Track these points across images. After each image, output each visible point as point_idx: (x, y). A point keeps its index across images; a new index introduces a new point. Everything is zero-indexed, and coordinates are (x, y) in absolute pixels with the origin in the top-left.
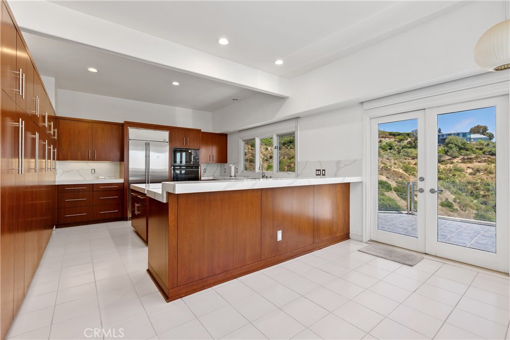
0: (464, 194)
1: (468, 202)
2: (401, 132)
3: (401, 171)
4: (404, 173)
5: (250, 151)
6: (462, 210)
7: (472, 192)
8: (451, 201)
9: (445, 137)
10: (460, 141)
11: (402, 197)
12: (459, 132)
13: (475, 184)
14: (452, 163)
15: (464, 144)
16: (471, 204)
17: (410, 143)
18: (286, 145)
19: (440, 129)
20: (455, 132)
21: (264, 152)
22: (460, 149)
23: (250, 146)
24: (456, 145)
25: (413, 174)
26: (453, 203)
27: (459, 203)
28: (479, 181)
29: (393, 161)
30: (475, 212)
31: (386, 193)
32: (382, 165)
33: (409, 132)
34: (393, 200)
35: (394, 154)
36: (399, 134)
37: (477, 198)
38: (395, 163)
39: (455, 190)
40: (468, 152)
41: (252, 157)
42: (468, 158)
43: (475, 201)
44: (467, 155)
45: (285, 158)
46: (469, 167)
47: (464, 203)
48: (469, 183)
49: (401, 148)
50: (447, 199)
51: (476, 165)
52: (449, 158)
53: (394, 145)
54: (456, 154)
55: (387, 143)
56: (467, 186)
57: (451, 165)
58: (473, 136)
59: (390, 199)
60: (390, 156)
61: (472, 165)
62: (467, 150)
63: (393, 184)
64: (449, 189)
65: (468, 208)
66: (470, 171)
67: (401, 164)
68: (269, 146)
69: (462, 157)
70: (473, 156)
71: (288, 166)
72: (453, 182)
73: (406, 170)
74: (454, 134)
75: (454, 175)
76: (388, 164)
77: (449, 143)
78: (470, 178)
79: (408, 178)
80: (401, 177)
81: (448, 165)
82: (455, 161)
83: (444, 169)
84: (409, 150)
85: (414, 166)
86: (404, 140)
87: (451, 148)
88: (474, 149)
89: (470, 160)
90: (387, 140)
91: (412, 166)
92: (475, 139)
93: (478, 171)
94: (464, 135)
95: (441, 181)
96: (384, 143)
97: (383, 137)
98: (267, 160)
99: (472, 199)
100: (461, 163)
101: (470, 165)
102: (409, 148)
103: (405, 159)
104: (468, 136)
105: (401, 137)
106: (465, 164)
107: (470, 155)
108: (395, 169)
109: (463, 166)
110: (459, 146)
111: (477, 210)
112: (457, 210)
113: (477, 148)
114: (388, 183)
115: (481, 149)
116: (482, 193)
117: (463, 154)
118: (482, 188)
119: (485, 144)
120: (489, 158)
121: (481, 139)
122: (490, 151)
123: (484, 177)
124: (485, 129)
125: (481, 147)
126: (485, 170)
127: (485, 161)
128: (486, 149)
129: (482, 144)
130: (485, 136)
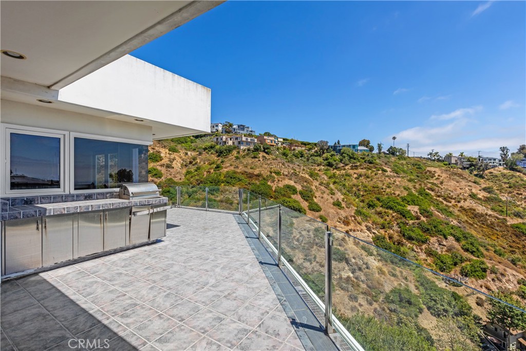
0: (350, 194)
1: (352, 201)
2: (310, 142)
3: (307, 176)
4: (310, 178)
5: (168, 155)
6: (347, 207)
7: (355, 193)
8: (341, 201)
9: (341, 148)
10: (351, 151)
11: (304, 199)
12: (351, 144)
13: (358, 186)
14: (345, 169)
15: (353, 154)
16: (354, 203)
17: (316, 152)
18: (207, 151)
19: (339, 141)
20: (348, 144)
21: (184, 157)
22: (351, 158)
23: (167, 151)
24: (348, 154)
25: (316, 179)
26: (342, 202)
27: (346, 202)
28: (361, 183)
29: (302, 168)
30: (356, 208)
31: (292, 196)
32: (292, 171)
33: (316, 142)
34: (297, 202)
35: (304, 162)
36: (309, 144)
37: (358, 197)
38: (304, 170)
39: (344, 191)
40: (355, 161)
41: (169, 163)
42: (355, 166)
43: (357, 200)
44: (354, 163)
45: (205, 163)
46: (355, 173)
47: (349, 202)
48: (354, 185)
49: (309, 156)
50: (338, 199)
51: (360, 171)
52: (343, 165)
53: (305, 153)
54: (348, 162)
55: (299, 151)
56: (352, 188)
57: (344, 171)
58: (360, 148)
59: (295, 201)
60: (301, 163)
62: (355, 159)
63: (299, 188)
64: (340, 191)
65: (352, 206)
66: (355, 176)
67: (308, 170)
68: (190, 151)
69: (351, 164)
70: (358, 164)
71: (208, 172)
72: (344, 185)
73: (311, 176)
74: (347, 146)
75: (345, 179)
76: (297, 170)
77: (343, 153)
78: (355, 181)
79: (312, 182)
80: (306, 182)
81: (342, 171)
82: (347, 167)
83: (339, 175)
84: (316, 158)
85: (318, 172)
86: (312, 149)
87: (344, 157)
88: (359, 158)
89: (356, 167)
90: (299, 149)
91: (316, 172)
92: (361, 150)
93: (360, 176)
94: (354, 146)
95: (336, 184)
96: (297, 151)
97: (296, 146)
98: (186, 166)
99: (355, 198)
100: (351, 169)
101: (356, 171)
102: (316, 156)
103: (313, 166)
104: (356, 148)
105: (310, 147)
106: (353, 171)
107: (356, 163)
108: (302, 175)
109: (351, 172)
110: (349, 156)
111: (357, 207)
112: (343, 207)
113: (361, 158)
114: (294, 187)
115: (363, 159)
116: (362, 193)
117: (352, 162)
118: (362, 189)
119: (367, 154)
120: (368, 165)
121: (364, 150)
122: (369, 161)
123: (364, 181)
124: (369, 143)
125: (364, 157)
126: (365, 175)
127: (365, 168)
128: (367, 159)
129: (364, 155)
130: (367, 149)
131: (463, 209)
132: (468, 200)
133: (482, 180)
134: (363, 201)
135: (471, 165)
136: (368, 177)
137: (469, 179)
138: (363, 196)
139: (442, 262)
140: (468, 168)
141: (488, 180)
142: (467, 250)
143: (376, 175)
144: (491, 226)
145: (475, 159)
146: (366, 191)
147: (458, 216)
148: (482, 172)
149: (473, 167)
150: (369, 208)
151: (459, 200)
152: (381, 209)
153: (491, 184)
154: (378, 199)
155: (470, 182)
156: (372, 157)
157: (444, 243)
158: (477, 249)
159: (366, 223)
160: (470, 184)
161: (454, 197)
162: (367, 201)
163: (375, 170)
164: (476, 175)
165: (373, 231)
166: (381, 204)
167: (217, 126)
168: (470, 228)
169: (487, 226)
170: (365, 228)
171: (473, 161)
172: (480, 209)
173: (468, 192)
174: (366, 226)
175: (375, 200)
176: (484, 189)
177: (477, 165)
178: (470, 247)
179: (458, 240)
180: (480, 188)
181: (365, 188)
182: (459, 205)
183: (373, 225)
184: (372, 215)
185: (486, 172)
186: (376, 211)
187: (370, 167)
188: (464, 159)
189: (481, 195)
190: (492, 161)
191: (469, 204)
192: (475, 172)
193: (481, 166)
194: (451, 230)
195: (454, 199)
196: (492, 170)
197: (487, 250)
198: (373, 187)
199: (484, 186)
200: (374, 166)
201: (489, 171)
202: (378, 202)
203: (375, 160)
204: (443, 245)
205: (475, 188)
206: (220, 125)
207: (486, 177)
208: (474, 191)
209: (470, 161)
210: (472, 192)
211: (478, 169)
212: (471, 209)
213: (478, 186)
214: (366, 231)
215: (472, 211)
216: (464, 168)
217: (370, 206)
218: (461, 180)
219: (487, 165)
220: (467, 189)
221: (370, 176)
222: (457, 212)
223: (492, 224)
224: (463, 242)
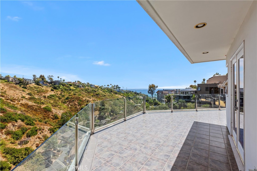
131: (22, 105)
132: (24, 100)
133: (26, 90)
135: (20, 82)
137: (20, 89)
139: (17, 135)
140: (18, 84)
141: (29, 89)
142: (28, 124)
144: (36, 110)
145: (22, 79)
147: (20, 109)
148: (25, 86)
149: (21, 83)
151: (19, 100)
153: (30, 91)
155: (21, 91)
157: (16, 124)
158: (32, 122)
160: (21, 92)
161: (16, 99)
164: (23, 87)
168: (27, 113)
169: (34, 110)
171: (21, 80)
172: (30, 103)
173: (21, 96)
176: (28, 94)
177: (23, 82)
178: (29, 122)
179: (23, 121)
180: (26, 94)
182: (20, 103)
185: (28, 86)
188: (16, 79)
189: (27, 97)
190: (30, 81)
191: (24, 102)
192: (22, 86)
193: (25, 83)
194: (19, 117)
195: (16, 100)
196: (30, 85)
197: (36, 121)
199: (27, 92)
201: (29, 85)
204: (16, 126)
205: (24, 93)
207: (27, 88)
208: (23, 95)
209: (19, 80)
210: (23, 96)
211: (24, 84)
212: (26, 104)
213: (25, 93)
215: (27, 105)
216: (16, 84)
218: (16, 90)
219: (28, 82)
220: (20, 94)
222: (19, 106)
223: (36, 109)
224: (26, 121)
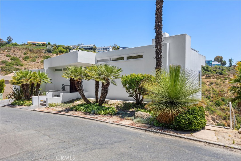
7: (207, 95)
12: (206, 60)
13: (209, 91)
15: (207, 67)
16: (205, 102)
28: (212, 89)
40: (209, 73)
43: (208, 100)
44: (208, 74)
46: (208, 81)
48: (207, 90)
51: (212, 80)
54: (203, 74)
56: (205, 92)
61: (210, 80)
62: (208, 71)
66: (208, 83)
69: (206, 75)
70: (211, 75)
78: (208, 87)
88: (212, 71)
89: (209, 77)
92: (214, 64)
93: (212, 83)
94: (209, 62)
99: (206, 99)
100: (205, 79)
101: (208, 80)
104: (211, 63)
106: (206, 80)
107: (209, 74)
110: (205, 69)
113: (214, 70)
115: (215, 71)
116: (212, 96)
117: (206, 73)
118: (212, 93)
119: (218, 67)
120: (218, 76)
121: (216, 64)
122: (219, 72)
123: (214, 87)
124: (222, 58)
125: (216, 69)
126: (215, 83)
127: (216, 78)
128: (218, 71)
129: (216, 68)
130: (219, 63)
134: (212, 101)
136: (217, 85)
138: (212, 97)
143: (223, 83)
146: (215, 94)
150: (215, 106)
152: (225, 107)
154: (223, 100)
156: (223, 70)
159: (212, 116)
162: (215, 101)
163: (223, 79)
165: (216, 121)
166: (224, 103)
167: (109, 48)
170: (211, 119)
174: (212, 118)
175: (221, 100)
181: (215, 92)
183: (217, 117)
184: (218, 111)
186: (221, 108)
187: (220, 77)
198: (221, 91)
200: (223, 76)
202: (222, 102)
203: (225, 72)
206: (110, 47)
214: (212, 121)
217: (217, 104)
221: (219, 83)
